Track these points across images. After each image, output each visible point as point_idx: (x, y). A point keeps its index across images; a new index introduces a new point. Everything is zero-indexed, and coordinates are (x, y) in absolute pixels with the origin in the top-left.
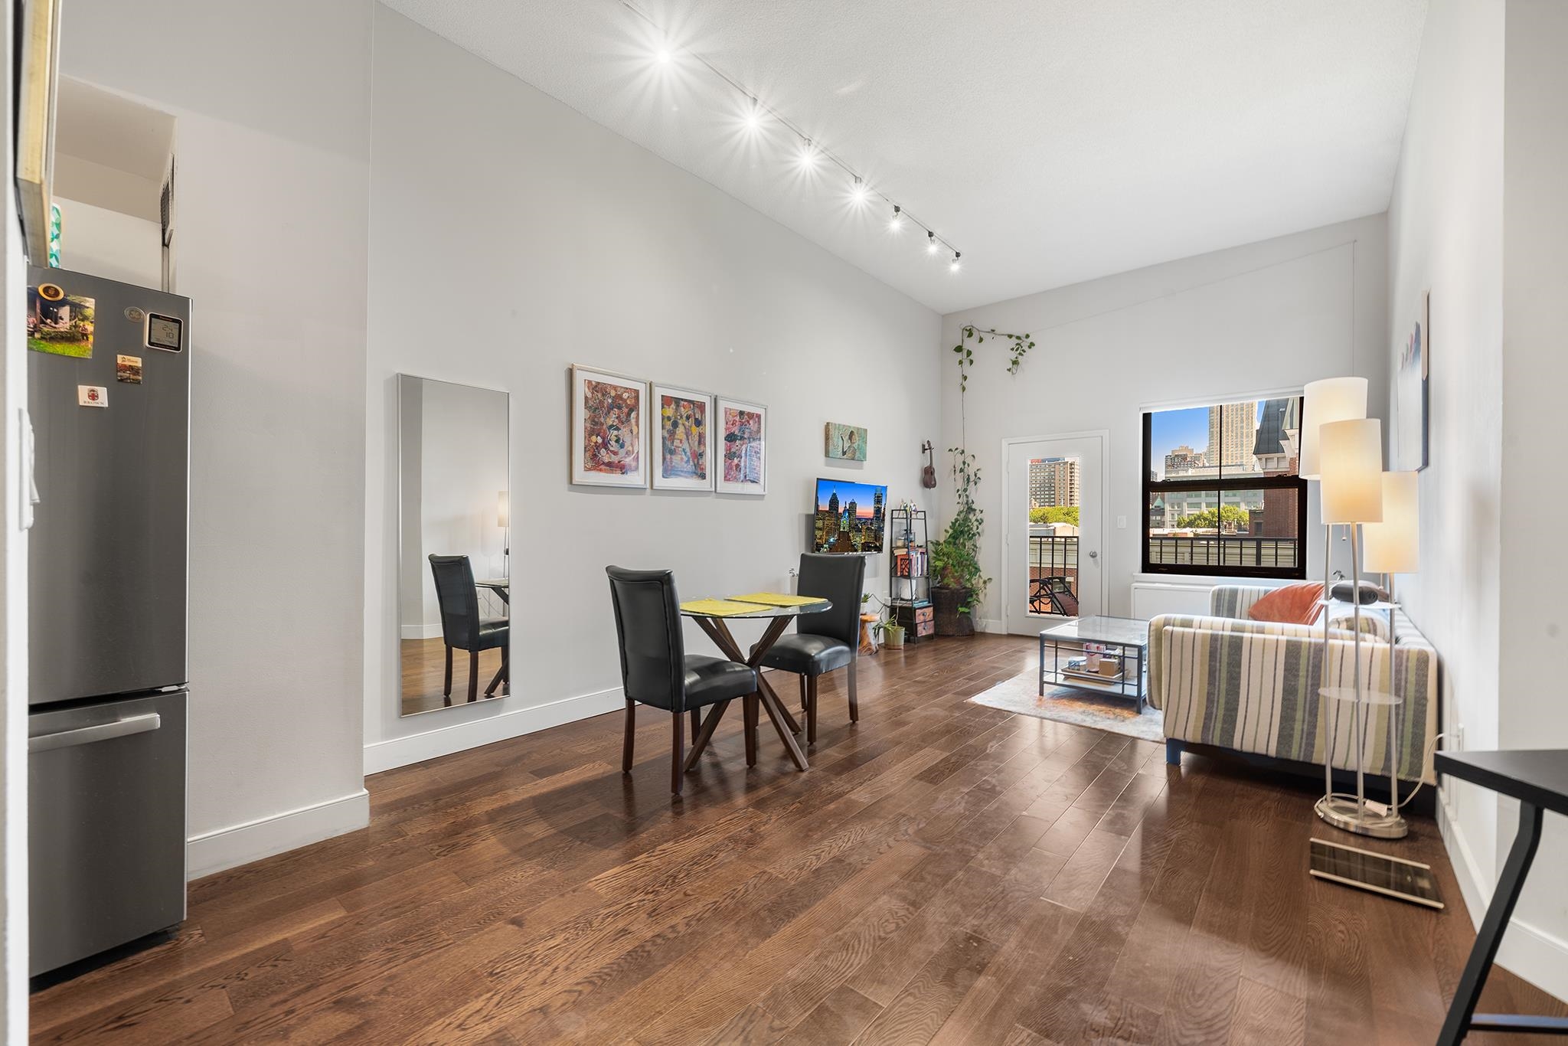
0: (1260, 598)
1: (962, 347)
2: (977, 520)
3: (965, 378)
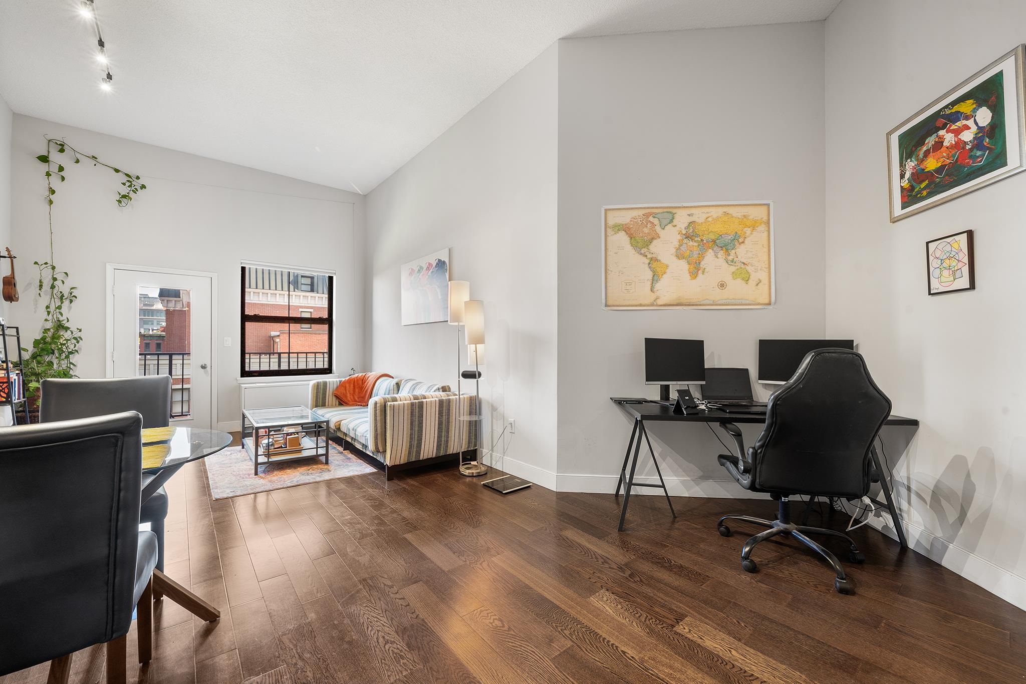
0: (338, 385)
1: (48, 158)
2: (75, 338)
3: (53, 192)
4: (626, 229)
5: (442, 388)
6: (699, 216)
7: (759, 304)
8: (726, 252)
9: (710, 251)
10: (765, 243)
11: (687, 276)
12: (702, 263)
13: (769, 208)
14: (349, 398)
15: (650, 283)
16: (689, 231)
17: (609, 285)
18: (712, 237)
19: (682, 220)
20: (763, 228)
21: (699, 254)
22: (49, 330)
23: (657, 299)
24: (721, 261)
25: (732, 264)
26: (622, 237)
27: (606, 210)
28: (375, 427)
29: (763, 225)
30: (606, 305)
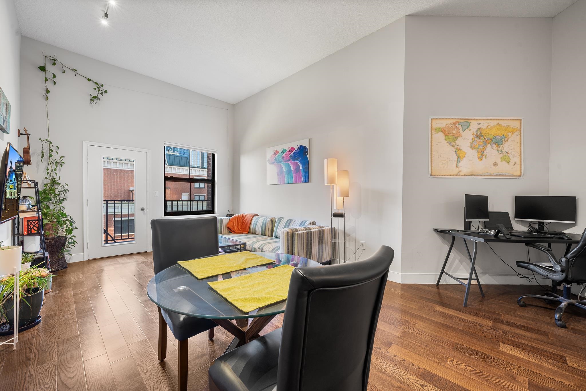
0: (229, 221)
1: (45, 68)
2: (65, 190)
3: (48, 92)
4: (443, 131)
5: (313, 222)
6: (484, 125)
7: (515, 176)
8: (498, 146)
9: (489, 145)
10: (519, 141)
11: (477, 159)
12: (485, 152)
13: (521, 122)
14: (236, 229)
15: (456, 162)
16: (478, 133)
17: (433, 163)
18: (490, 137)
19: (474, 126)
20: (517, 133)
21: (483, 146)
22: (47, 184)
23: (460, 172)
24: (495, 151)
25: (501, 153)
26: (441, 135)
27: (432, 119)
28: (287, 247)
29: (518, 132)
30: (431, 175)
